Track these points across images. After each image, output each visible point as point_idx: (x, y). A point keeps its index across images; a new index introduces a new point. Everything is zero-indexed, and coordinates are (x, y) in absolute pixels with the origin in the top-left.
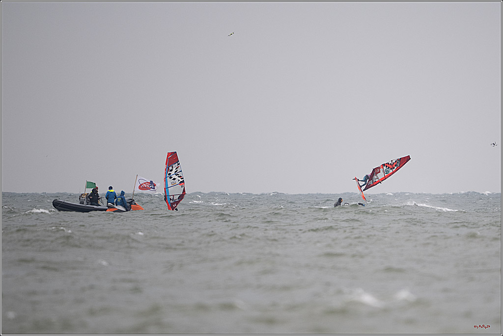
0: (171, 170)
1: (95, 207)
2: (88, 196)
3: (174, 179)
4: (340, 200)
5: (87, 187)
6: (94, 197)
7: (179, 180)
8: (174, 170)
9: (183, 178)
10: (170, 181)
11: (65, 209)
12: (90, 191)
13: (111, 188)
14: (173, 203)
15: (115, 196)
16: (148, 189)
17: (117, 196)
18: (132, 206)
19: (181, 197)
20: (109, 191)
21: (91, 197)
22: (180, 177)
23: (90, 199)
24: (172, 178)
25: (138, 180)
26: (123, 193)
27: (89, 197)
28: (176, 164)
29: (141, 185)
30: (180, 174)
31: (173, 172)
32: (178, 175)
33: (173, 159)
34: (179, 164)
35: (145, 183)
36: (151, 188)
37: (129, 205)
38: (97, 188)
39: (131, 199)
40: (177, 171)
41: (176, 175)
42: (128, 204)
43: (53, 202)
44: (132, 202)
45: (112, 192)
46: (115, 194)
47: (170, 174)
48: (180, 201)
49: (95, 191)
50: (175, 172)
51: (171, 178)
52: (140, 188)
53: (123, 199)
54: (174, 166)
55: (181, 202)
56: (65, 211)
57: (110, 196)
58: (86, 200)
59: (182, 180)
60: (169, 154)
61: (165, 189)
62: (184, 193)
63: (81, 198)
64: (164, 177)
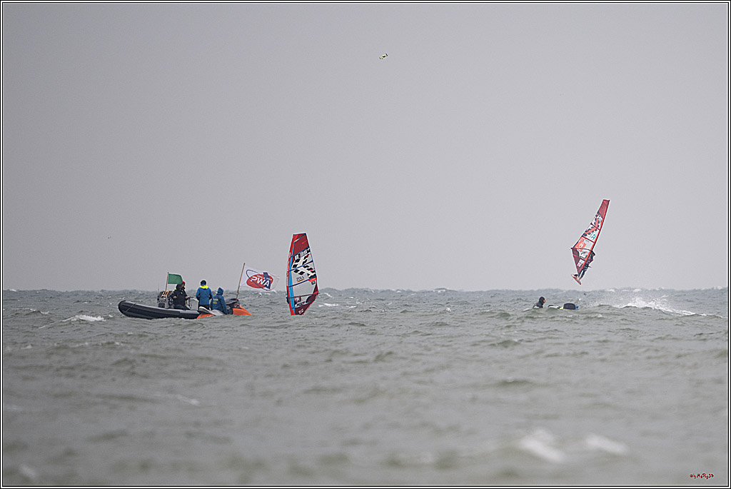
0: (298, 261)
1: (181, 311)
2: (171, 295)
3: (302, 273)
4: (542, 301)
5: (169, 282)
6: (179, 297)
7: (308, 275)
8: (302, 260)
9: (314, 271)
10: (295, 276)
11: (138, 315)
12: (173, 288)
13: (204, 283)
14: (299, 309)
15: (210, 295)
16: (262, 287)
17: (213, 296)
18: (234, 309)
19: (311, 299)
20: (201, 287)
21: (175, 297)
22: (311, 269)
23: (174, 299)
24: (299, 272)
25: (244, 272)
26: (221, 291)
27: (172, 298)
28: (305, 252)
29: (250, 279)
30: (310, 266)
31: (300, 264)
32: (308, 266)
33: (300, 244)
34: (309, 251)
35: (255, 276)
36: (266, 286)
37: (229, 308)
38: (184, 283)
39: (235, 299)
40: (305, 262)
41: (305, 267)
42: (228, 306)
43: (119, 305)
44: (234, 304)
45: (205, 289)
46: (210, 291)
47: (295, 266)
48: (309, 304)
49: (181, 287)
50: (304, 263)
51: (296, 271)
52: (248, 283)
53: (221, 300)
54: (302, 253)
55: (311, 306)
56: (137, 317)
57: (203, 295)
58: (167, 301)
59: (313, 274)
60: (295, 237)
61: (287, 287)
62: (316, 293)
63: (160, 299)
64: (286, 270)
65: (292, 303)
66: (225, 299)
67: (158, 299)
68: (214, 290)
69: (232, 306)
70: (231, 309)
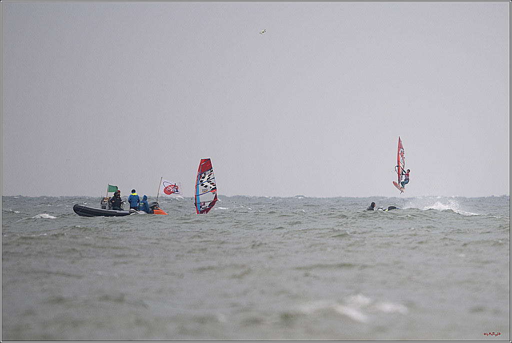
0: (204, 178)
1: (118, 211)
2: (110, 200)
3: (206, 186)
4: (373, 205)
5: (109, 191)
6: (116, 201)
7: (211, 187)
8: (207, 177)
9: (215, 185)
10: (201, 188)
11: (85, 214)
12: (112, 195)
13: (134, 191)
14: (203, 211)
15: (138, 200)
18: (154, 210)
19: (212, 204)
20: (132, 194)
21: (113, 201)
22: (213, 183)
23: (113, 203)
24: (204, 186)
25: (162, 183)
26: (145, 198)
27: (111, 202)
28: (209, 171)
29: (166, 188)
30: (212, 181)
31: (205, 180)
33: (206, 166)
34: (212, 171)
37: (151, 209)
38: (119, 191)
39: (155, 203)
41: (209, 182)
43: (74, 208)
44: (155, 206)
45: (135, 196)
46: (138, 197)
47: (202, 181)
49: (117, 194)
50: (208, 179)
51: (202, 185)
52: (165, 191)
53: (145, 204)
54: (207, 173)
55: (211, 209)
57: (133, 201)
58: (108, 204)
59: (214, 187)
60: (202, 161)
61: (195, 196)
62: (215, 200)
63: (103, 203)
64: (195, 184)
65: (199, 207)
66: (148, 203)
67: (101, 203)
68: (141, 196)
69: (153, 208)
70: (153, 210)
